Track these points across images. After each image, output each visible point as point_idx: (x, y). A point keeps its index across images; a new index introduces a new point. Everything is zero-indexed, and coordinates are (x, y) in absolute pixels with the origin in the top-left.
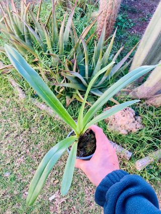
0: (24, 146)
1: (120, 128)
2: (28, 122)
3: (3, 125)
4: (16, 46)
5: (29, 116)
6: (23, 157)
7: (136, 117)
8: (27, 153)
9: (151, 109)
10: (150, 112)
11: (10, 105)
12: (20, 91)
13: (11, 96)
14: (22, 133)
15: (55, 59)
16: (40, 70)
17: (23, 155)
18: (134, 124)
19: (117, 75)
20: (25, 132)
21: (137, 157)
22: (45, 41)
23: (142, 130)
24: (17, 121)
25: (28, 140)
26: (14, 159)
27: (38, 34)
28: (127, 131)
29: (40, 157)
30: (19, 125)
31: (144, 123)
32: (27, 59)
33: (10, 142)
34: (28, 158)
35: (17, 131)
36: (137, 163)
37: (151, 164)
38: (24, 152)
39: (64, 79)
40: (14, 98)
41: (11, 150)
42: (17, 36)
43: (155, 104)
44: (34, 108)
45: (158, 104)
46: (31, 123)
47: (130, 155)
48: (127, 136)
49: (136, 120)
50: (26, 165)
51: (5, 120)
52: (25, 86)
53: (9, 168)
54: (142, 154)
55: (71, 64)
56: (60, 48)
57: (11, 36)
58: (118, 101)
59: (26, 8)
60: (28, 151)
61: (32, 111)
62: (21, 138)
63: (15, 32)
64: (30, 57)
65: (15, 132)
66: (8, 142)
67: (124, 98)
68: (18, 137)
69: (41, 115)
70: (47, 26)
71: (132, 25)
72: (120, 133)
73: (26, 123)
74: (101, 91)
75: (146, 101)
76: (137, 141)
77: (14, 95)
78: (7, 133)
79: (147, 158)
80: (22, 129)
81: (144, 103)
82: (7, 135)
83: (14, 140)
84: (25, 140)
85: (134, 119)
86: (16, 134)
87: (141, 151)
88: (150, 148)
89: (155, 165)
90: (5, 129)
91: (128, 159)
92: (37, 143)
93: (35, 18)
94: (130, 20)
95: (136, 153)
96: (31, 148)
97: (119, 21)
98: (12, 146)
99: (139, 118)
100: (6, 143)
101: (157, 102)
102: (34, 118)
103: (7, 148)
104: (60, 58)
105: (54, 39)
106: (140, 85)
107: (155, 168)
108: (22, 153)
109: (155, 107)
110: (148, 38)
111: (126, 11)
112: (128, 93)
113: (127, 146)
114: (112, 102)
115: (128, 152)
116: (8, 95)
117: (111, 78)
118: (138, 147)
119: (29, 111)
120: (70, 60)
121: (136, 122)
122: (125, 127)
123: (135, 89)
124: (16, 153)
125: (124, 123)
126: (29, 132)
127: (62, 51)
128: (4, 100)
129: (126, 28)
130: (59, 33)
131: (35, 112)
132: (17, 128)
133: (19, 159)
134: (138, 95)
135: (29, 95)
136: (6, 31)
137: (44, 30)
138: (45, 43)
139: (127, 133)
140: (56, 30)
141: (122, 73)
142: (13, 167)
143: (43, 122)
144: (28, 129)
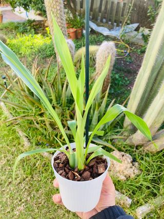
0: (26, 193)
1: (118, 174)
2: (31, 169)
3: (7, 173)
4: (26, 101)
5: (32, 164)
6: (23, 204)
7: (134, 163)
8: (27, 201)
9: (147, 155)
10: (147, 158)
11: (16, 153)
12: (25, 140)
13: (17, 145)
14: (24, 180)
15: (58, 110)
16: (46, 121)
17: (23, 202)
18: (132, 170)
19: (114, 124)
20: (27, 179)
21: (137, 204)
22: (51, 96)
23: (140, 175)
24: (21, 169)
25: (30, 188)
26: (14, 207)
27: (45, 91)
28: (126, 176)
29: (41, 205)
30: (23, 172)
31: (141, 168)
32: (34, 111)
33: (12, 189)
34: (28, 206)
35: (20, 178)
36: (137, 210)
37: (151, 212)
38: (25, 199)
39: (66, 127)
40: (20, 146)
41: (12, 197)
42: (27, 92)
43: (151, 151)
44: (37, 156)
45: (154, 150)
46: (33, 171)
47: (129, 201)
48: (126, 182)
49: (133, 165)
50: (26, 213)
51: (9, 168)
52: (30, 135)
53: (9, 216)
54: (142, 200)
55: (72, 114)
56: (63, 102)
57: (22, 93)
58: (116, 147)
59: (36, 71)
60: (29, 198)
61: (35, 158)
62: (23, 185)
63: (26, 90)
64: (37, 109)
65: (18, 179)
66: (10, 190)
67: (122, 145)
68: (20, 185)
69: (44, 162)
70: (53, 84)
71: (128, 82)
72: (119, 179)
73: (29, 170)
74: (100, 139)
75: (142, 148)
76: (136, 187)
77: (19, 144)
78: (10, 180)
79: (147, 205)
80: (25, 176)
81: (141, 149)
82: (10, 183)
83: (17, 187)
84: (27, 187)
85: (131, 164)
86: (19, 181)
87: (140, 197)
88: (149, 195)
89: (156, 212)
90: (8, 177)
91: (129, 206)
92: (38, 191)
93: (43, 78)
94: (126, 79)
95: (135, 199)
96: (32, 195)
97: (117, 79)
98: (13, 193)
99: (136, 164)
100: (8, 190)
101: (152, 148)
102: (37, 165)
103: (8, 196)
104: (63, 110)
105: (58, 95)
106: (135, 132)
107: (156, 216)
108: (23, 201)
109: (151, 153)
110: (136, 92)
111: (122, 71)
112: (125, 140)
113: (126, 192)
114: (111, 149)
115: (128, 198)
116: (14, 144)
117: (108, 127)
118: (137, 193)
119: (33, 159)
120: (72, 111)
121: (134, 167)
122: (123, 173)
123: (131, 137)
124: (17, 200)
125: (123, 168)
126: (32, 179)
127: (65, 104)
128: (10, 149)
129: (122, 85)
130: (62, 89)
131: (38, 160)
132: (20, 175)
133: (19, 207)
134: (134, 142)
135: (34, 144)
136: (18, 89)
137: (50, 88)
138: (51, 98)
139: (125, 179)
140: (60, 87)
141: (118, 122)
142: (13, 216)
143: (45, 169)
144: (31, 176)
